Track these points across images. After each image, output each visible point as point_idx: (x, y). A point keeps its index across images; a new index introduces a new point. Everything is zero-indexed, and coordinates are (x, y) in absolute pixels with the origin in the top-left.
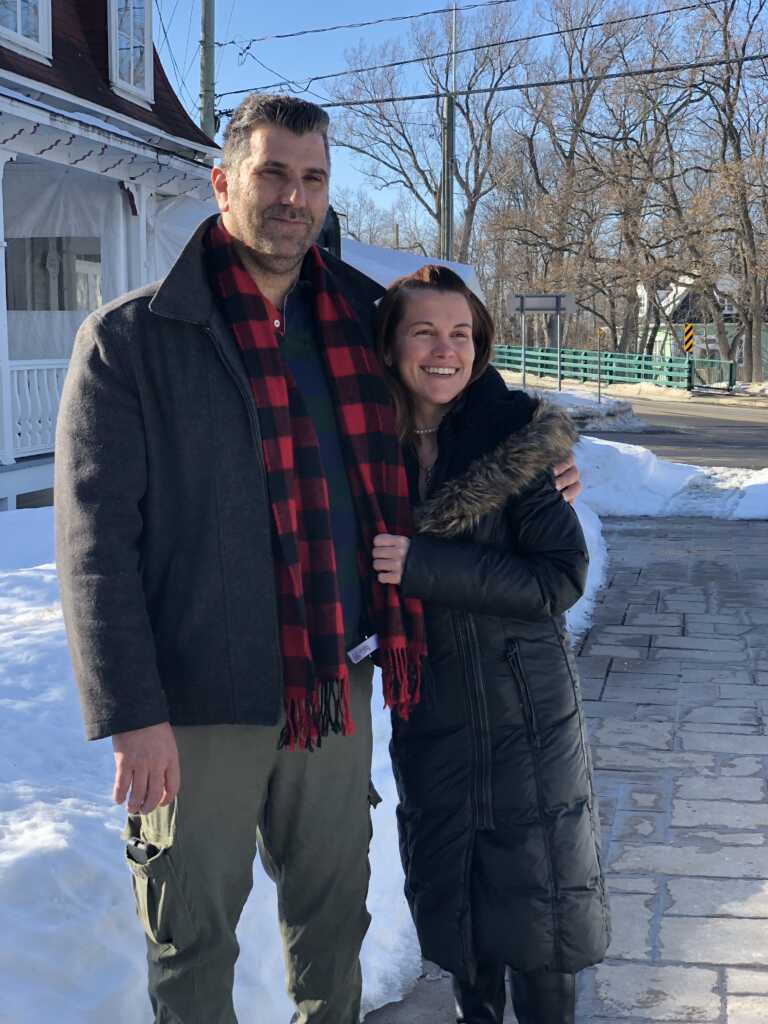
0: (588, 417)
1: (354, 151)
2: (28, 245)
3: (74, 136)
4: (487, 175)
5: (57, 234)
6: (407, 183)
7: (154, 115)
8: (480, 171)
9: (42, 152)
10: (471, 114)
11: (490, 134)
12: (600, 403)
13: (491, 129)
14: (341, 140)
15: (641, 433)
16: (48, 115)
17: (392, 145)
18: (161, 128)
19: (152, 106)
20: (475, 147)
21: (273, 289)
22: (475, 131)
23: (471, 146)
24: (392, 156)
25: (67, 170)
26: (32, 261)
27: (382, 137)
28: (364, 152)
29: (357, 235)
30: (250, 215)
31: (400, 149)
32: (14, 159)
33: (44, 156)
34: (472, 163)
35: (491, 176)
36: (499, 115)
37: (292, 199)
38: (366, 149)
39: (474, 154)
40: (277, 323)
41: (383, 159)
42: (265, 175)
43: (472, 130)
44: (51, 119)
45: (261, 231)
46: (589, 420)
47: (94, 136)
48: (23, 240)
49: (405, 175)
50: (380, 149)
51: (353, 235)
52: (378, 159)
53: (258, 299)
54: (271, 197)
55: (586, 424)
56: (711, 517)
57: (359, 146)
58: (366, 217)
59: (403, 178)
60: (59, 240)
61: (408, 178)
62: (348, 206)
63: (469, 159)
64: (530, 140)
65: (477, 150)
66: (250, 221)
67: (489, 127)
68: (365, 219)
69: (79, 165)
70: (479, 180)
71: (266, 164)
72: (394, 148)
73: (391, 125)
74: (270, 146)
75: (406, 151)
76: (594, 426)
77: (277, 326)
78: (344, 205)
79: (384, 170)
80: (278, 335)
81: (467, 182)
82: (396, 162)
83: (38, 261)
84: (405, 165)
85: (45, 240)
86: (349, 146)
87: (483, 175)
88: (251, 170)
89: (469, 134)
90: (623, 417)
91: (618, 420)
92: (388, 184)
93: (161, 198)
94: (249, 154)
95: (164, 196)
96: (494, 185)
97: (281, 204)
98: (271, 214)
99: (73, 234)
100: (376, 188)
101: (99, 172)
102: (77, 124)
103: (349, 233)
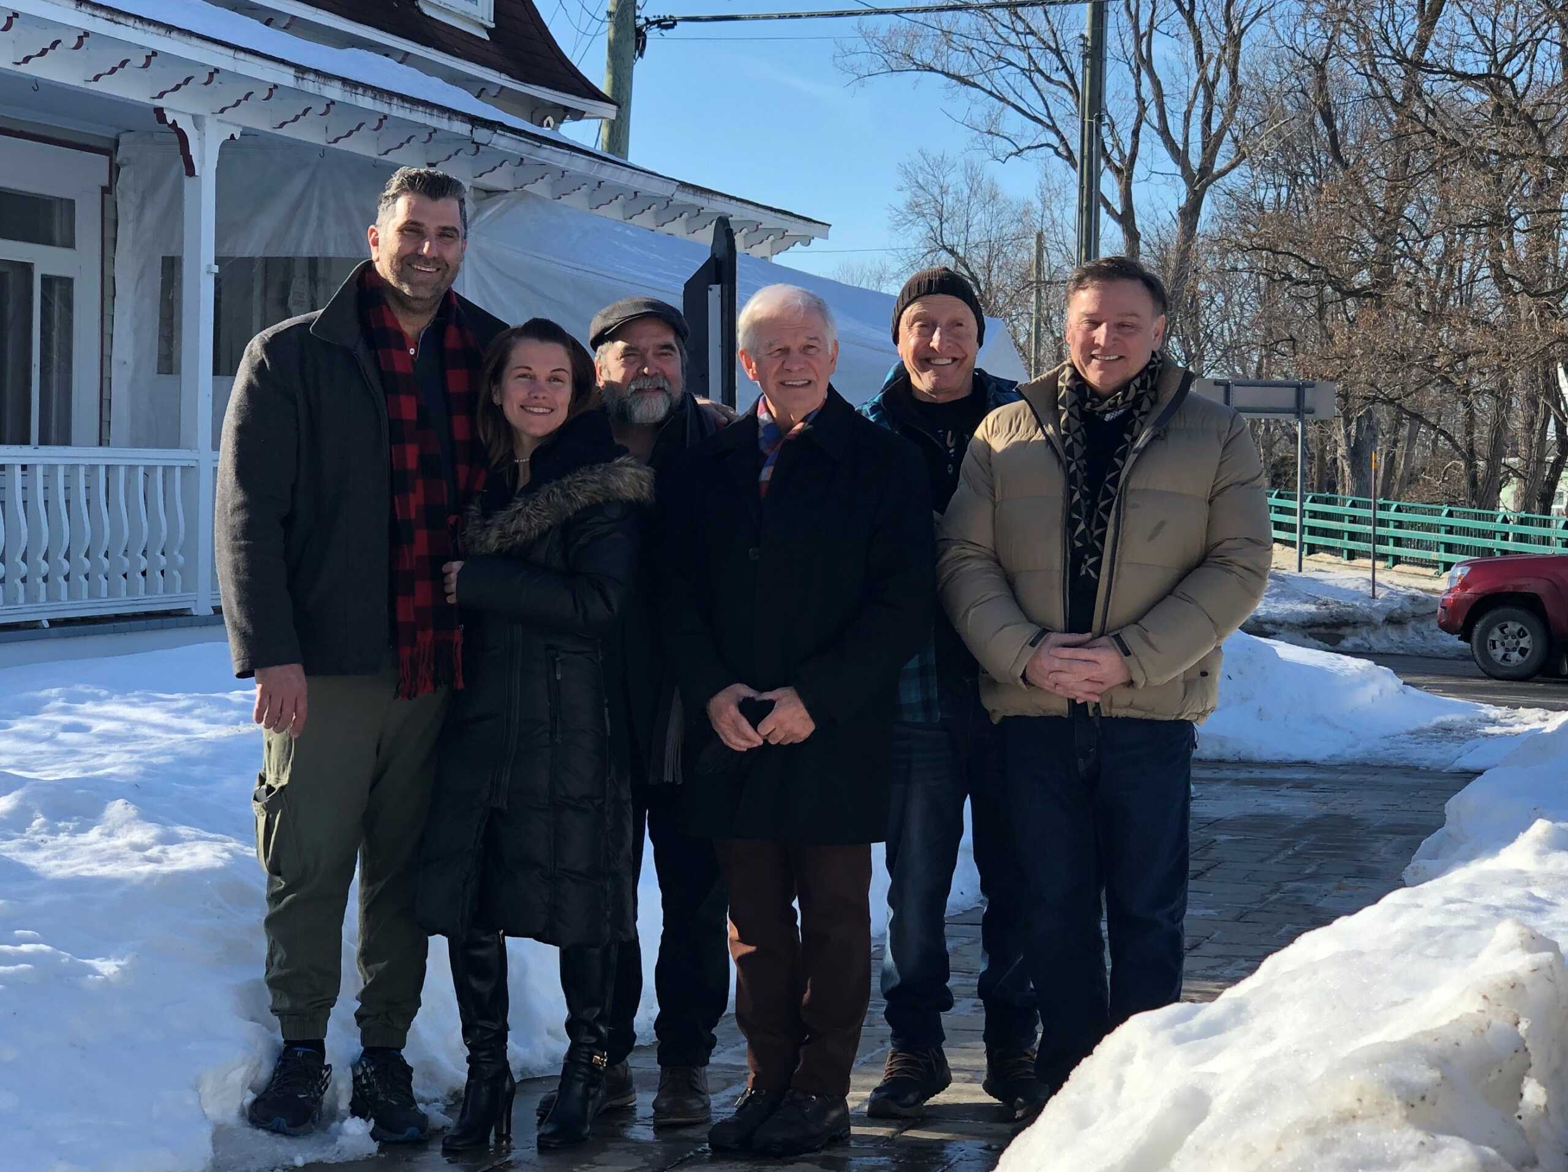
0: (1346, 624)
1: (954, 82)
2: (258, 270)
3: (333, 102)
4: (1228, 136)
5: (305, 251)
6: (1061, 149)
7: (490, 47)
8: (1215, 126)
9: (281, 126)
10: (1197, 15)
11: (1236, 56)
12: (1374, 597)
13: (1238, 45)
14: (927, 61)
15: (1455, 659)
16: (292, 71)
17: (1031, 71)
18: (500, 70)
19: (489, 31)
20: (1203, 80)
21: (412, 326)
22: (1205, 49)
23: (1196, 77)
24: (1031, 95)
25: (323, 152)
26: (265, 293)
27: (1011, 54)
28: (975, 85)
29: (961, 251)
30: (392, 262)
31: (1048, 79)
32: (237, 137)
33: (285, 132)
34: (1198, 111)
35: (1236, 140)
36: (1258, 14)
37: (425, 250)
38: (978, 80)
39: (1201, 98)
40: (412, 351)
41: (1012, 98)
42: (406, 232)
43: (1199, 46)
44: (297, 78)
45: (401, 276)
46: (1347, 631)
47: (366, 102)
48: (251, 260)
49: (1058, 133)
50: (1008, 80)
51: (952, 252)
52: (1002, 99)
53: (401, 334)
54: (409, 249)
55: (1343, 637)
56: (1417, 768)
57: (963, 73)
58: (980, 215)
59: (1053, 139)
60: (313, 262)
61: (1062, 139)
62: (944, 191)
63: (1191, 104)
64: (1320, 68)
65: (1209, 87)
66: (391, 267)
67: (1235, 40)
68: (980, 218)
69: (341, 145)
70: (1211, 146)
71: (406, 223)
72: (1037, 76)
73: (1032, 33)
74: (412, 210)
75: (1061, 84)
76: (1359, 641)
77: (412, 353)
78: (936, 191)
79: (1013, 122)
80: (412, 360)
81: (1186, 152)
82: (1039, 106)
83: (273, 294)
84: (1057, 112)
85: (288, 263)
86: (942, 72)
87: (1220, 137)
88: (396, 229)
89: (1192, 52)
90: (1422, 627)
91: (1410, 632)
92: (1021, 151)
93: (484, 195)
94: (394, 216)
95: (487, 191)
96: (1241, 156)
97: (417, 254)
98: (405, 262)
99: (331, 252)
100: (995, 158)
101: (375, 156)
102: (338, 84)
103: (944, 247)
